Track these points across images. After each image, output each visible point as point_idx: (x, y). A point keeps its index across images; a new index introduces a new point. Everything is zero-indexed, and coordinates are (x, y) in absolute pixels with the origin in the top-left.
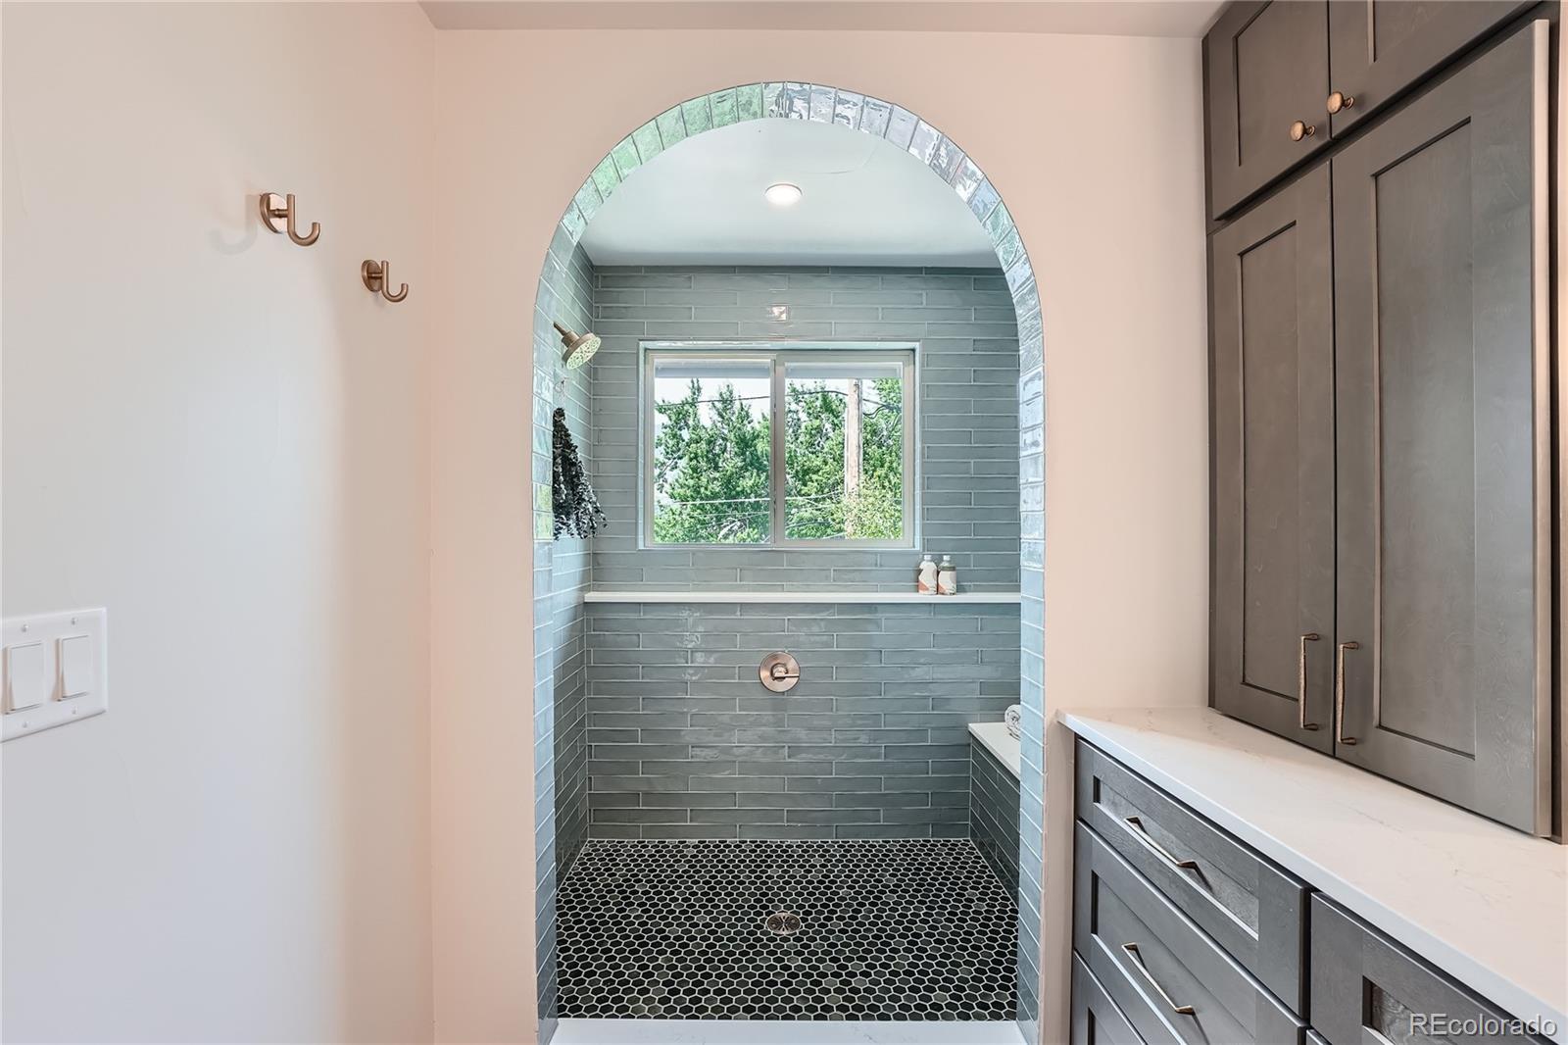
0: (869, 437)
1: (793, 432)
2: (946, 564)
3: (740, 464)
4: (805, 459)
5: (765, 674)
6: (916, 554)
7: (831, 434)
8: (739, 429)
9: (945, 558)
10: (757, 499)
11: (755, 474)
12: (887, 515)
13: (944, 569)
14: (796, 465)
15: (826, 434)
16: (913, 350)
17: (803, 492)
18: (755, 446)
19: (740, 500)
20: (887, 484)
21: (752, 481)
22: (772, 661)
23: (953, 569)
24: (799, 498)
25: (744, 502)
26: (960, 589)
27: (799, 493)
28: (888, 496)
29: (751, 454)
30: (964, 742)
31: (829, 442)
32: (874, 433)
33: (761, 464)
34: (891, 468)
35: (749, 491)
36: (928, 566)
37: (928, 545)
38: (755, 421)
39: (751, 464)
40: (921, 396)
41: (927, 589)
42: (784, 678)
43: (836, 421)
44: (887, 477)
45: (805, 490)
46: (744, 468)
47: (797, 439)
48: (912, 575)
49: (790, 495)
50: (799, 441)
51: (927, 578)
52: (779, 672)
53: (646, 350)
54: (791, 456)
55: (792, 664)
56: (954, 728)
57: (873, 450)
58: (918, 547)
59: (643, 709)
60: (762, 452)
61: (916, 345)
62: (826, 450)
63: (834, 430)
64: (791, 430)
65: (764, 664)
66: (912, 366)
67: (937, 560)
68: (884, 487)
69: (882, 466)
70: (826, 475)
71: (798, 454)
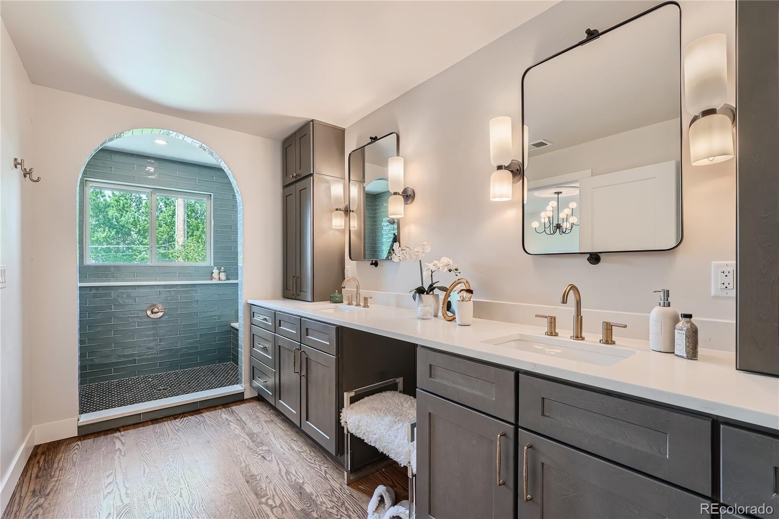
0: (189, 213)
1: (136, 205)
2: (223, 270)
3: (94, 223)
4: (146, 223)
5: (149, 313)
6: (211, 267)
7: (164, 209)
8: (94, 200)
9: (222, 268)
10: (109, 246)
11: (107, 230)
12: (200, 254)
13: (221, 272)
14: (138, 226)
15: (160, 209)
16: (211, 195)
17: (144, 242)
18: (107, 212)
19: (94, 246)
20: (200, 240)
21: (105, 234)
22: (152, 308)
23: (225, 272)
24: (141, 246)
25: (98, 248)
26: (228, 279)
27: (141, 243)
28: (201, 246)
29: (104, 217)
30: (230, 330)
31: (162, 214)
32: (193, 211)
33: (112, 224)
34: (203, 232)
35: (102, 241)
36: (216, 271)
37: (215, 263)
38: (107, 196)
39: (104, 224)
40: (214, 212)
41: (215, 279)
42: (158, 312)
43: (167, 202)
44: (200, 236)
45: (146, 241)
46: (99, 226)
47: (139, 210)
48: (210, 275)
49: (134, 244)
50: (140, 211)
51: (215, 275)
52: (156, 310)
53: (86, 180)
54: (135, 220)
55: (160, 307)
56: (225, 325)
57: (193, 222)
58: (212, 265)
59: (89, 331)
60: (112, 216)
61: (212, 194)
62: (160, 218)
63: (166, 207)
64: (134, 204)
65: (149, 308)
66: (210, 201)
67: (219, 269)
68: (198, 242)
69: (198, 230)
70: (160, 233)
71: (140, 220)
